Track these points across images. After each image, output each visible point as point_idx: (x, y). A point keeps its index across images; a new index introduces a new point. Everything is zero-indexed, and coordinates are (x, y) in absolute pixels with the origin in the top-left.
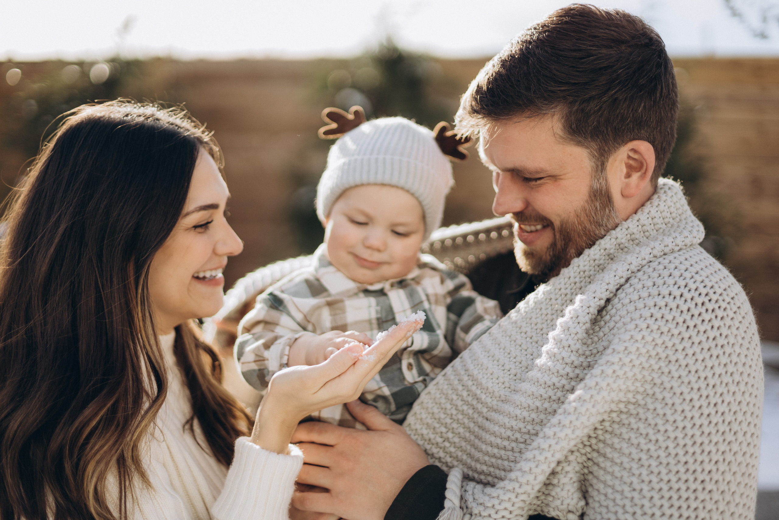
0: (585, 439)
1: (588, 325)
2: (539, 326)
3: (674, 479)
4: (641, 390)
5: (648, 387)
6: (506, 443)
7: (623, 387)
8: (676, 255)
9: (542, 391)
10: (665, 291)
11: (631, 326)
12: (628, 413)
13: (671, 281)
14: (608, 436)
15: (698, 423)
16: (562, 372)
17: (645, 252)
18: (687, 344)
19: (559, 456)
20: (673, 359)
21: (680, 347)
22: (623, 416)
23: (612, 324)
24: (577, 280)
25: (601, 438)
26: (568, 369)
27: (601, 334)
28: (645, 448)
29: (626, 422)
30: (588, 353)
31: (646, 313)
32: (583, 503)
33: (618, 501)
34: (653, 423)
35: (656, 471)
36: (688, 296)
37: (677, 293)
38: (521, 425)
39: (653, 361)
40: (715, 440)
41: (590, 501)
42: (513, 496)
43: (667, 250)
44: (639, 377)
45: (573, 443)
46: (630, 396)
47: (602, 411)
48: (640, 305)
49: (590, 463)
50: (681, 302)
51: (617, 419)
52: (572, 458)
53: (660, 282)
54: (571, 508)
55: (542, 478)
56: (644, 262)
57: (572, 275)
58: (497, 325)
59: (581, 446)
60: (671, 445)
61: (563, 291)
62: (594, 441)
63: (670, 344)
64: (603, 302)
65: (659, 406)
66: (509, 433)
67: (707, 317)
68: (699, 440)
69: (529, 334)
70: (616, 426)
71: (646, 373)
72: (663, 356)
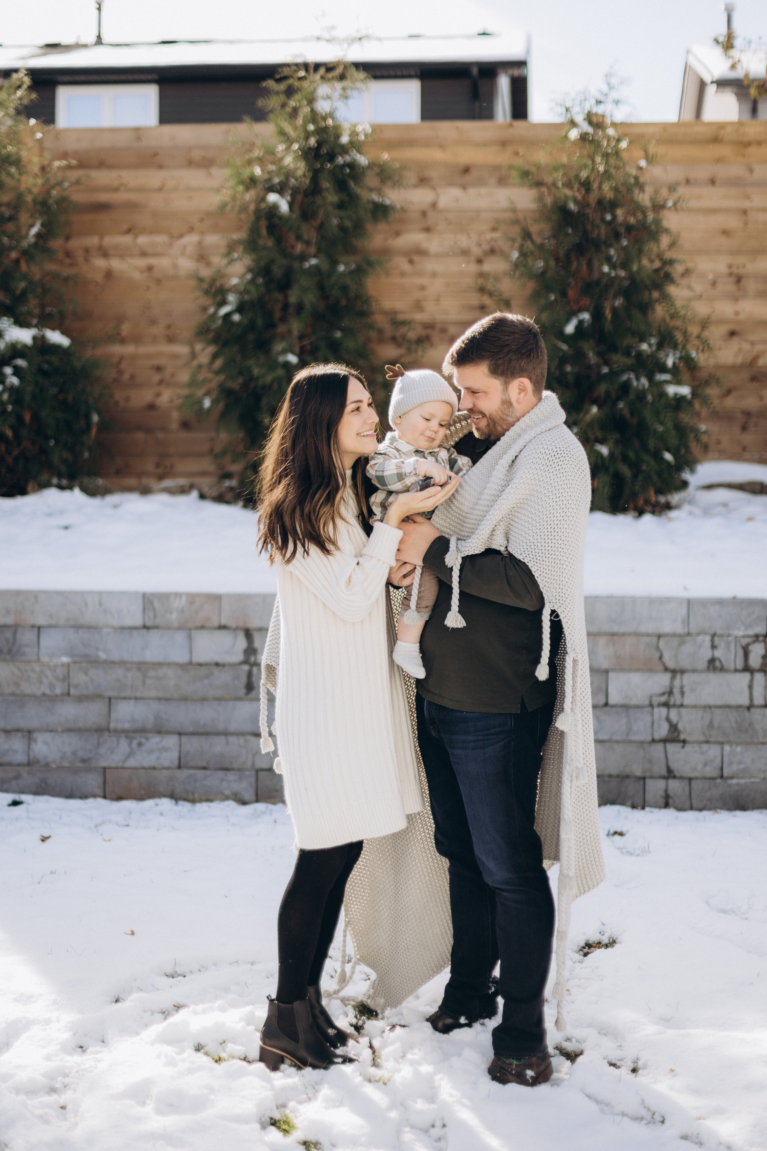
0: (507, 515)
1: (508, 468)
2: (489, 469)
3: (542, 528)
4: (529, 493)
5: (531, 492)
6: (475, 522)
7: (520, 493)
8: (546, 433)
9: (489, 498)
10: (538, 451)
11: (524, 467)
12: (524, 503)
13: (541, 447)
14: (516, 513)
15: (552, 505)
16: (497, 489)
17: (532, 433)
18: (547, 473)
19: (495, 522)
20: (541, 479)
21: (544, 475)
22: (522, 505)
23: (517, 467)
24: (505, 447)
25: (513, 514)
26: (500, 488)
27: (514, 471)
28: (530, 516)
29: (523, 507)
30: (508, 480)
31: (530, 461)
32: (506, 542)
33: (520, 539)
34: (533, 506)
35: (535, 525)
36: (548, 452)
37: (543, 452)
38: (482, 513)
39: (533, 481)
40: (559, 511)
41: (510, 540)
42: (477, 540)
43: (543, 431)
44: (527, 488)
45: (500, 517)
46: (524, 496)
47: (512, 503)
48: (528, 458)
49: (510, 525)
50: (544, 455)
51: (519, 506)
52: (501, 523)
53: (537, 447)
54: (501, 544)
55: (489, 532)
56: (532, 438)
57: (502, 445)
58: (470, 471)
59: (505, 518)
60: (541, 515)
61: (499, 453)
62: (511, 516)
63: (540, 474)
64: (514, 458)
65: (536, 499)
66: (477, 517)
67: (556, 461)
68: (552, 512)
69: (485, 474)
70: (519, 509)
71: (530, 486)
72: (537, 478)
